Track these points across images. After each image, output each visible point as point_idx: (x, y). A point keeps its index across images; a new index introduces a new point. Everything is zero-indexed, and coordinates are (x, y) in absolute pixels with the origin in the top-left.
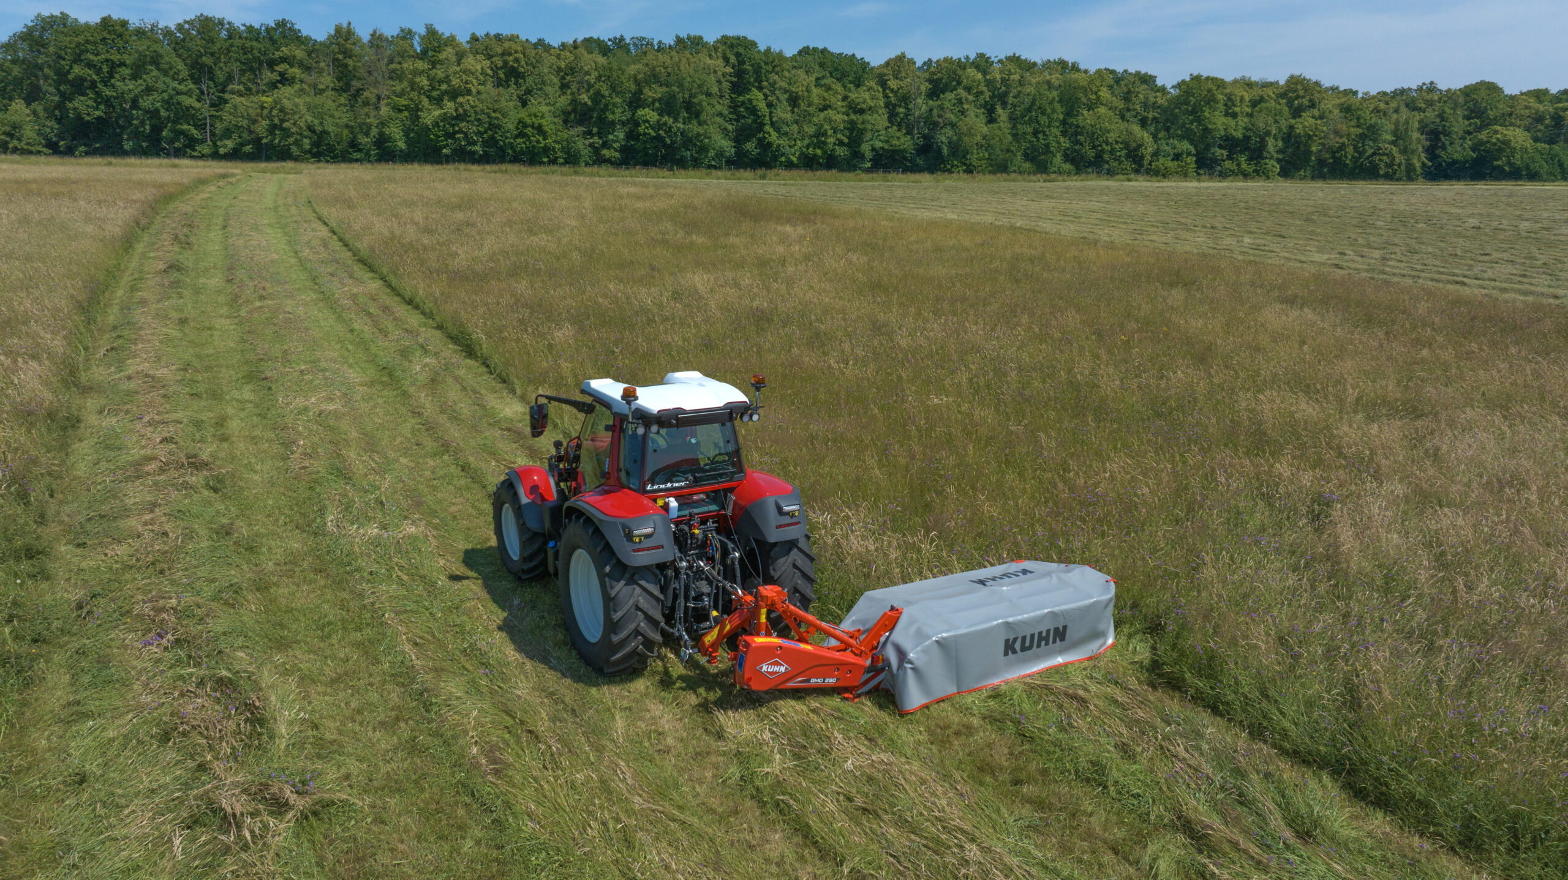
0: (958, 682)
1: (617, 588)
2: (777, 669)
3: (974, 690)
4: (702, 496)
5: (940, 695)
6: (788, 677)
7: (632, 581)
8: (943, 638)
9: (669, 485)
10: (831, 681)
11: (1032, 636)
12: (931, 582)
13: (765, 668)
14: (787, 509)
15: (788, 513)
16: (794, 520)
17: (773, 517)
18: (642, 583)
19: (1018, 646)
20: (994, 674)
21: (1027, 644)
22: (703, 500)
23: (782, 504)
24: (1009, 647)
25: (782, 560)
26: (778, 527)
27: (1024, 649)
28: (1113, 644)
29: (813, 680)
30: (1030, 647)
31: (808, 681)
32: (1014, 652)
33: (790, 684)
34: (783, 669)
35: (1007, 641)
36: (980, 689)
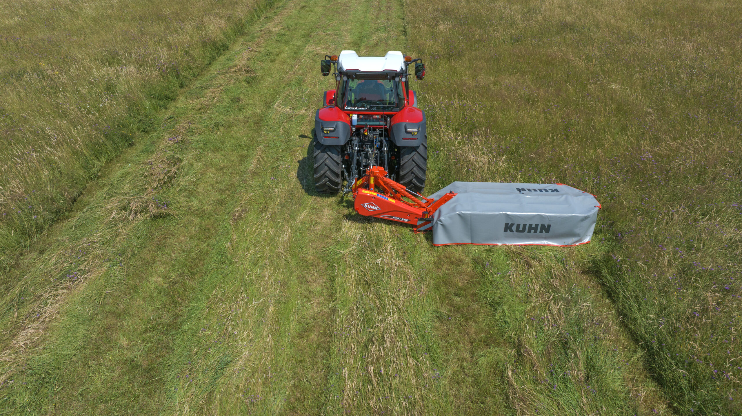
0: (472, 238)
1: (316, 153)
2: (372, 207)
3: (482, 245)
4: (378, 117)
5: (459, 242)
6: (379, 213)
7: (323, 151)
8: (463, 214)
9: (356, 108)
10: (405, 220)
11: (525, 225)
12: (498, 184)
13: (366, 206)
14: (409, 130)
15: (410, 133)
16: (414, 137)
17: (403, 134)
18: (329, 153)
19: (514, 228)
20: (497, 239)
21: (521, 229)
22: (379, 119)
23: (407, 127)
24: (508, 228)
25: (407, 156)
26: (403, 139)
27: (518, 230)
28: (588, 243)
29: (395, 218)
30: (523, 231)
31: (392, 217)
32: (512, 231)
33: (382, 216)
34: (376, 208)
35: (507, 225)
36: (485, 245)
